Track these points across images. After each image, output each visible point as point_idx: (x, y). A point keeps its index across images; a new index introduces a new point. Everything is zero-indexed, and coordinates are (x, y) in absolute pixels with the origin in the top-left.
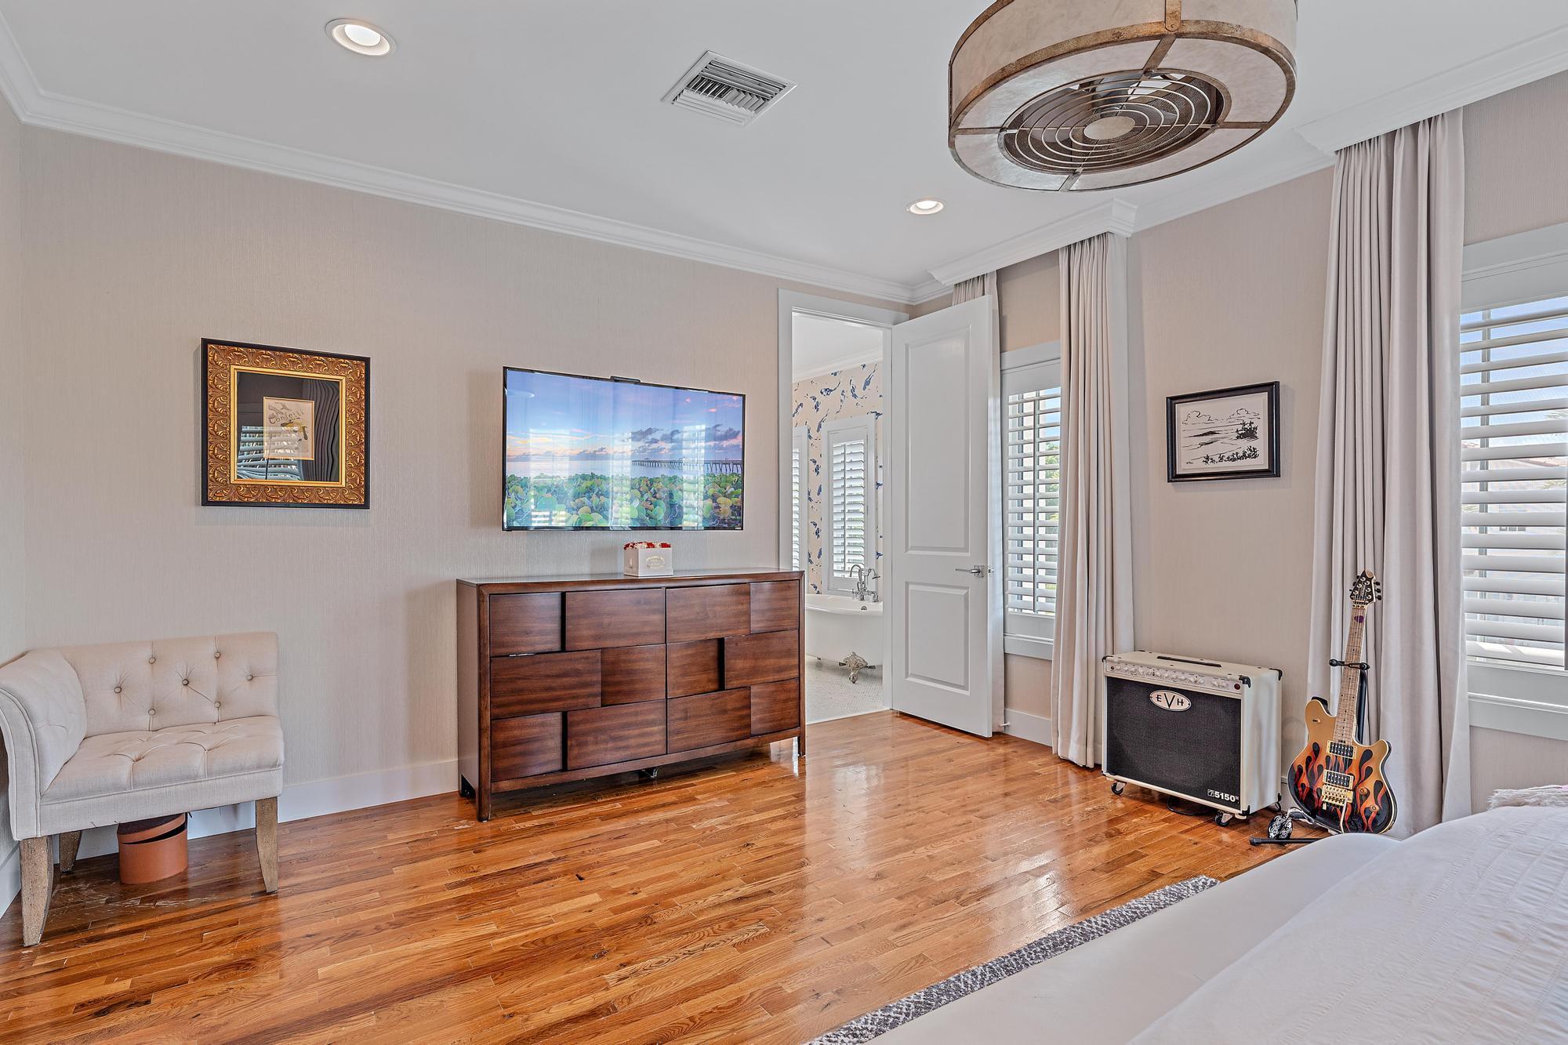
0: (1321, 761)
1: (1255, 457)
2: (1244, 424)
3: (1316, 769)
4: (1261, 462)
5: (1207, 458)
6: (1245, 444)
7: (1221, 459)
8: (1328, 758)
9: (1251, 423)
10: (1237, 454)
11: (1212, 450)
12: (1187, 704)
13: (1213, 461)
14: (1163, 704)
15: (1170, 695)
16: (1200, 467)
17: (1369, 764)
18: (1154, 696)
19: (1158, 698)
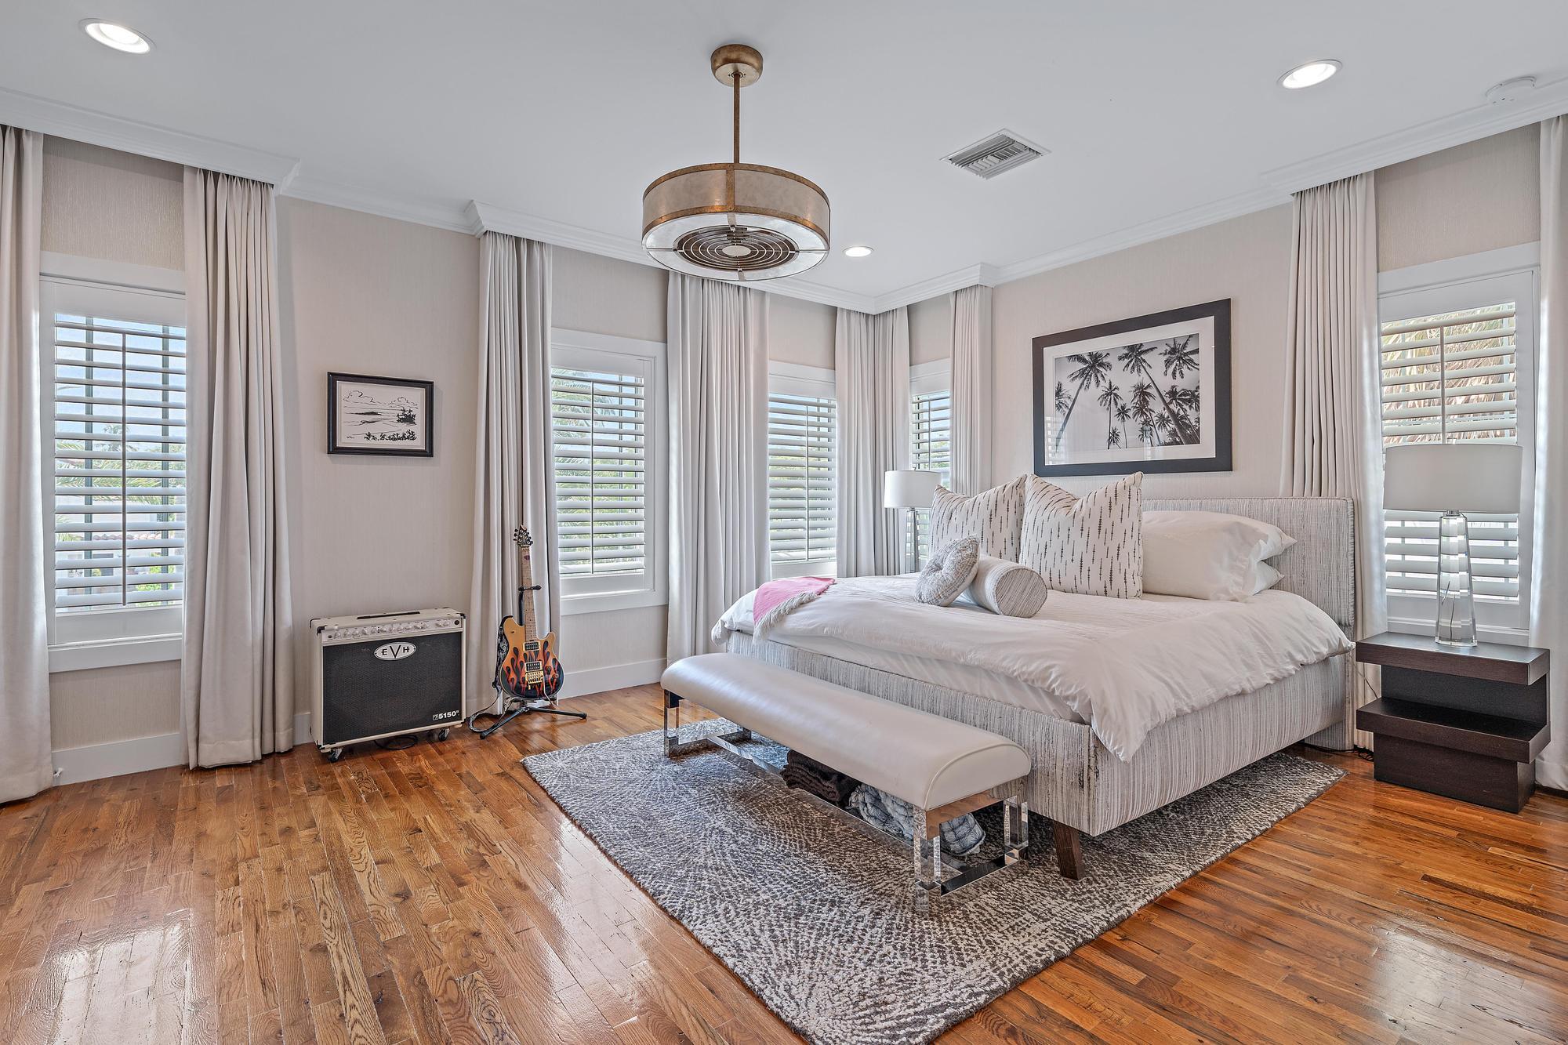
0: (521, 658)
1: (413, 439)
2: (404, 411)
3: (519, 665)
4: (419, 444)
5: (369, 435)
6: (404, 428)
7: (383, 437)
8: (525, 655)
9: (410, 411)
10: (397, 435)
11: (375, 429)
12: (412, 649)
13: (374, 438)
14: (389, 656)
15: (395, 646)
16: (361, 442)
17: (547, 650)
18: (378, 653)
19: (383, 652)
